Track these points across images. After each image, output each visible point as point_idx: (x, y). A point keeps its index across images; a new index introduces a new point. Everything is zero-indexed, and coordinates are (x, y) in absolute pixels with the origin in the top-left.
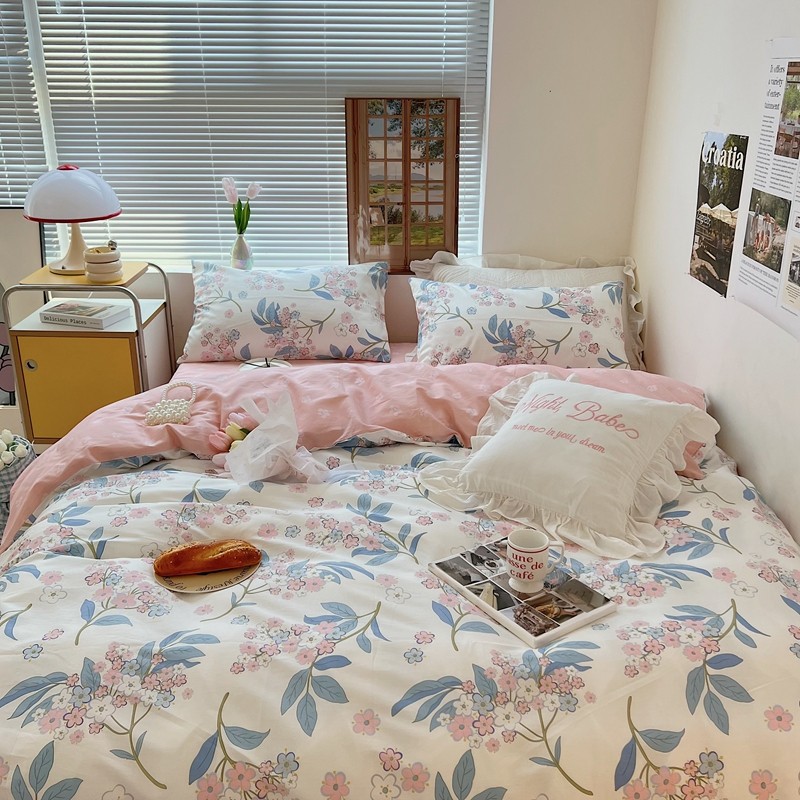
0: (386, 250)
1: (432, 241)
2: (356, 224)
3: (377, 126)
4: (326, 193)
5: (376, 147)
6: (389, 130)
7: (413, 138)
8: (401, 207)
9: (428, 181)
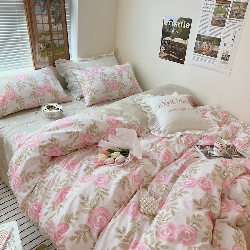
0: (47, 59)
1: (62, 53)
2: (35, 50)
3: (38, 10)
4: (18, 38)
5: (39, 18)
6: (43, 11)
7: (51, 15)
8: (50, 42)
9: (58, 31)
